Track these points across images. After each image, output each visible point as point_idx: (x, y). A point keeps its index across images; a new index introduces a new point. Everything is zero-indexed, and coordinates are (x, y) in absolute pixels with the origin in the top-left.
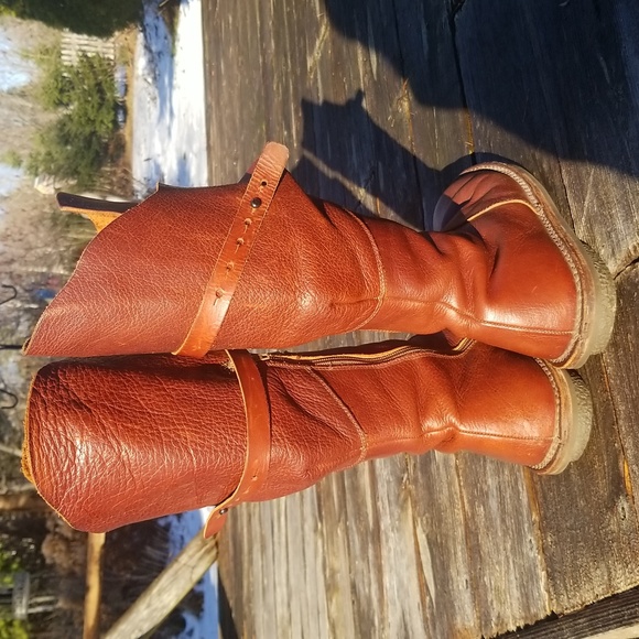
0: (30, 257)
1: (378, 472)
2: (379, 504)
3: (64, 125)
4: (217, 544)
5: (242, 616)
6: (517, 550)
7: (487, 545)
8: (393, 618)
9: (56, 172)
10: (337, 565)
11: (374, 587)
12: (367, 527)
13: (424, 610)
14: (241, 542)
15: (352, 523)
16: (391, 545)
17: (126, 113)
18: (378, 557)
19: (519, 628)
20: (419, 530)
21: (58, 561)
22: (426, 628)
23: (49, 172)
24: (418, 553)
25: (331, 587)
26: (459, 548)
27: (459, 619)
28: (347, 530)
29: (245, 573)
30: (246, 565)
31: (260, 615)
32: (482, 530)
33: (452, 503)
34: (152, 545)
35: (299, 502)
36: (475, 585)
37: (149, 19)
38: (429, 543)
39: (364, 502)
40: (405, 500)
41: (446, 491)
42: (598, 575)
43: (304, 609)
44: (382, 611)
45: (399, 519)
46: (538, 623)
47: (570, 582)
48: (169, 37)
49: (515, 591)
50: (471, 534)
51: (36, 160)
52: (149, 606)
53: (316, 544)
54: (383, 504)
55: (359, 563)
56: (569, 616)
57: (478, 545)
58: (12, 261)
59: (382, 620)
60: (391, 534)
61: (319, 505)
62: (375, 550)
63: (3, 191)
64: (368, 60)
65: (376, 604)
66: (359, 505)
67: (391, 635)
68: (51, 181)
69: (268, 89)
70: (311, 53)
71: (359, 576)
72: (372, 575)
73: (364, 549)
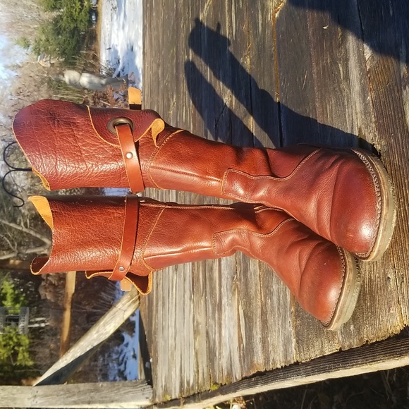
1: (222, 271)
2: (222, 289)
3: (58, 22)
4: (139, 298)
5: (151, 342)
6: (284, 326)
7: (270, 321)
8: (225, 354)
9: (51, 53)
10: (200, 321)
11: (217, 335)
12: (215, 301)
13: (240, 351)
14: (152, 298)
15: (208, 297)
16: (226, 313)
18: (220, 319)
19: (282, 367)
20: (240, 307)
21: (48, 298)
22: (240, 361)
23: (47, 52)
24: (239, 320)
25: (196, 332)
26: (258, 320)
27: (255, 358)
28: (206, 301)
29: (154, 317)
30: (154, 312)
31: (161, 343)
32: (269, 312)
33: (256, 295)
34: (105, 292)
35: (183, 281)
36: (264, 341)
38: (244, 315)
39: (215, 288)
40: (235, 290)
41: (254, 288)
42: (317, 344)
43: (183, 342)
44: (220, 349)
45: (231, 300)
46: (290, 365)
47: (305, 346)
49: (281, 347)
50: (264, 313)
51: (39, 44)
52: (98, 332)
53: (190, 306)
54: (224, 290)
55: (210, 320)
56: (304, 364)
57: (267, 320)
59: (220, 354)
60: (227, 307)
61: (193, 285)
62: (219, 315)
63: (18, 62)
64: (231, 26)
65: (217, 344)
66: (212, 289)
67: (223, 362)
68: (48, 58)
69: (178, 25)
70: (202, 11)
71: (210, 328)
72: (217, 328)
73: (214, 313)
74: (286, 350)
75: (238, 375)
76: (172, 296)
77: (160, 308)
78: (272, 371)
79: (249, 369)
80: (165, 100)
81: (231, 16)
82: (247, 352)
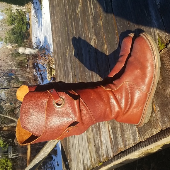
0: (6, 65)
3: (14, 29)
5: (68, 153)
6: (132, 128)
7: (125, 127)
8: (104, 148)
9: (12, 42)
10: (90, 137)
11: (99, 141)
12: (97, 127)
13: (111, 145)
15: (93, 126)
16: (103, 130)
17: (29, 25)
18: (100, 133)
19: (133, 146)
20: (109, 126)
22: (112, 149)
23: (10, 42)
24: (109, 131)
25: (89, 142)
26: (119, 129)
27: (119, 146)
29: (68, 142)
30: (68, 140)
31: (72, 152)
32: (123, 124)
36: (123, 137)
38: (112, 129)
42: (149, 131)
43: (83, 149)
44: (101, 147)
45: (104, 124)
46: (137, 144)
48: (40, 5)
49: (132, 137)
50: (121, 125)
51: (6, 39)
55: (96, 136)
56: (144, 141)
57: (123, 128)
58: (2, 66)
59: (102, 149)
60: (103, 128)
62: (99, 132)
64: (91, 11)
65: (100, 145)
67: (104, 152)
69: (67, 18)
70: (77, 9)
71: (96, 139)
72: (99, 138)
73: (96, 132)
74: (134, 138)
75: (111, 155)
78: (128, 149)
79: (117, 151)
80: (64, 50)
81: (91, 8)
82: (115, 144)
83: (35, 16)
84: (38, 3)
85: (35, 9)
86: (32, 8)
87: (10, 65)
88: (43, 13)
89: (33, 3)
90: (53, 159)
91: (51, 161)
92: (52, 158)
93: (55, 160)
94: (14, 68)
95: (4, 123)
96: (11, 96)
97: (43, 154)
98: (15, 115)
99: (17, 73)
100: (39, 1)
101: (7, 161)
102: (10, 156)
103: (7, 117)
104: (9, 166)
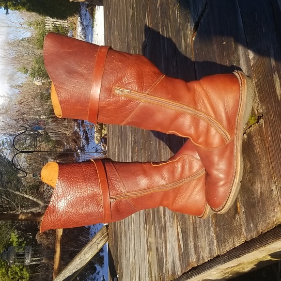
0: (31, 112)
4: (108, 234)
5: (118, 263)
6: (208, 234)
7: (199, 232)
8: (170, 260)
9: (42, 76)
10: (151, 241)
11: (164, 248)
12: (162, 226)
13: (180, 256)
14: (117, 233)
15: (157, 225)
16: (169, 232)
18: (165, 237)
19: (208, 261)
20: (179, 226)
21: (43, 242)
22: (180, 263)
23: (40, 76)
24: (178, 235)
25: (149, 250)
26: (191, 233)
27: (190, 258)
28: (155, 227)
29: (119, 245)
30: (119, 242)
31: (124, 262)
32: (198, 226)
35: (138, 217)
36: (196, 246)
37: (83, 12)
38: (182, 232)
39: (161, 217)
40: (175, 216)
43: (140, 258)
44: (166, 258)
45: (172, 223)
46: (214, 258)
47: (223, 244)
48: (91, 19)
49: (207, 247)
50: (195, 228)
51: (34, 70)
53: (144, 233)
54: (167, 217)
55: (159, 240)
57: (197, 232)
58: (24, 114)
59: (166, 261)
60: (170, 229)
62: (164, 235)
63: (20, 83)
65: (164, 255)
66: (159, 218)
67: (169, 266)
68: (41, 80)
71: (159, 245)
72: (163, 244)
73: (161, 235)
74: (210, 249)
75: (179, 272)
76: (131, 228)
77: (123, 238)
78: (202, 265)
79: (187, 267)
82: (184, 255)
83: (83, 37)
84: (89, 16)
85: (83, 25)
86: (78, 24)
87: (37, 113)
88: (95, 34)
89: (80, 16)
90: (97, 272)
91: (92, 274)
92: (95, 269)
93: (99, 272)
94: (43, 117)
95: (22, 207)
96: (36, 163)
97: (79, 261)
98: (41, 194)
99: (47, 127)
100: (90, 13)
101: (22, 270)
102: (27, 262)
103: (27, 196)
104: (25, 277)
